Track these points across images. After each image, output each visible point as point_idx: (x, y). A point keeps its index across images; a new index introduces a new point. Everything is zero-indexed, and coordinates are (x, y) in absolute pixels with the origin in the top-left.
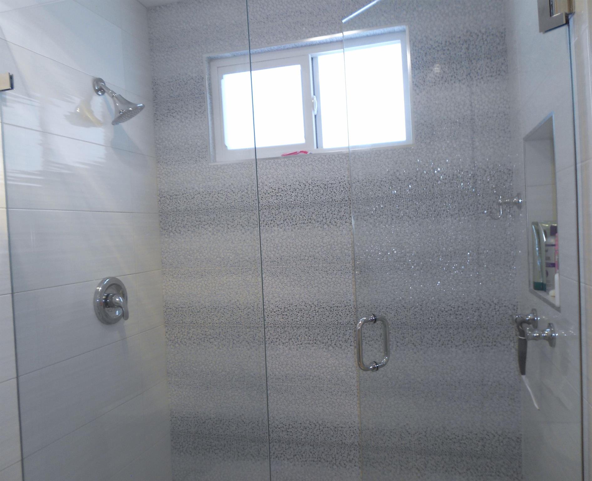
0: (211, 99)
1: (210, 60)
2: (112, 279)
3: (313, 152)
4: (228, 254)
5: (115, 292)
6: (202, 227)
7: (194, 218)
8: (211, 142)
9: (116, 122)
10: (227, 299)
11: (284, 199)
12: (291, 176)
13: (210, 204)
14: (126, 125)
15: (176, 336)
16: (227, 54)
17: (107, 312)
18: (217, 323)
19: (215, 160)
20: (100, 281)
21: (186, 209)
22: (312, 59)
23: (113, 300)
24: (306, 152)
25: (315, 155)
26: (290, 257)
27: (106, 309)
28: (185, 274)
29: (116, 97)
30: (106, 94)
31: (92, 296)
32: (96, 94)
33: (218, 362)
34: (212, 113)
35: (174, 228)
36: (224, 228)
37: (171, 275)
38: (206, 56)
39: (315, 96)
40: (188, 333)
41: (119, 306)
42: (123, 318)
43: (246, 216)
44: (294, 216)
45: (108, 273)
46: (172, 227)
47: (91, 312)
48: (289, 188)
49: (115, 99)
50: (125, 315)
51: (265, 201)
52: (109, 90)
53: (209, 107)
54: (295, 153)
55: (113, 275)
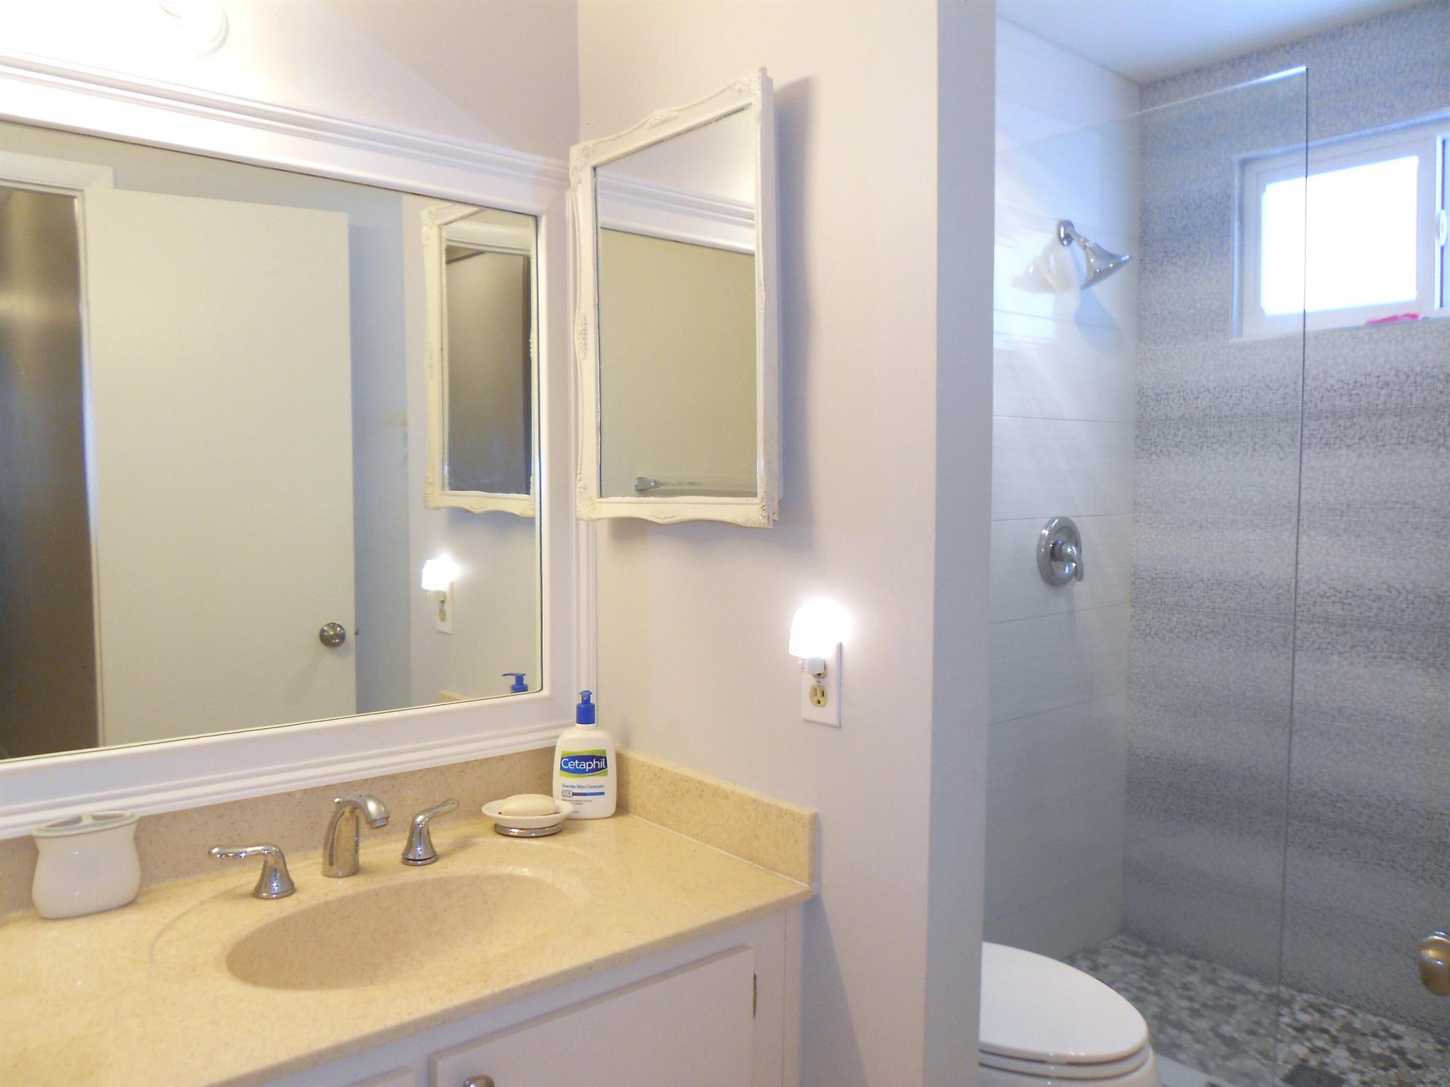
0: (1242, 229)
1: (1244, 163)
2: (1062, 519)
3: (1431, 315)
4: (1251, 493)
5: (1065, 539)
6: (1208, 447)
7: (1194, 431)
8: (1235, 302)
9: (1088, 284)
10: (1242, 569)
11: (1364, 401)
12: (1381, 360)
13: (1226, 408)
14: (1100, 289)
15: (1148, 623)
16: (1277, 151)
17: (1054, 567)
18: (1220, 609)
19: (1240, 333)
20: (1047, 521)
21: (1182, 417)
22: (1444, 143)
23: (1063, 551)
24: (1414, 316)
25: (1435, 321)
26: (1365, 502)
27: (1053, 562)
28: (1171, 524)
29: (1090, 248)
30: (1074, 243)
31: (1035, 541)
32: (1060, 243)
33: (1217, 673)
34: (1242, 253)
35: (1159, 448)
36: (1247, 449)
37: (1147, 524)
38: (1237, 157)
39: (1443, 213)
40: (1170, 620)
41: (1071, 559)
42: (1076, 578)
43: (1289, 429)
44: (1381, 431)
45: (1059, 511)
46: (1155, 446)
47: (1032, 564)
48: (1375, 380)
49: (1088, 250)
50: (1078, 574)
51: (1327, 403)
52: (1079, 236)
53: (1236, 244)
54: (1394, 319)
55: (1064, 514)
